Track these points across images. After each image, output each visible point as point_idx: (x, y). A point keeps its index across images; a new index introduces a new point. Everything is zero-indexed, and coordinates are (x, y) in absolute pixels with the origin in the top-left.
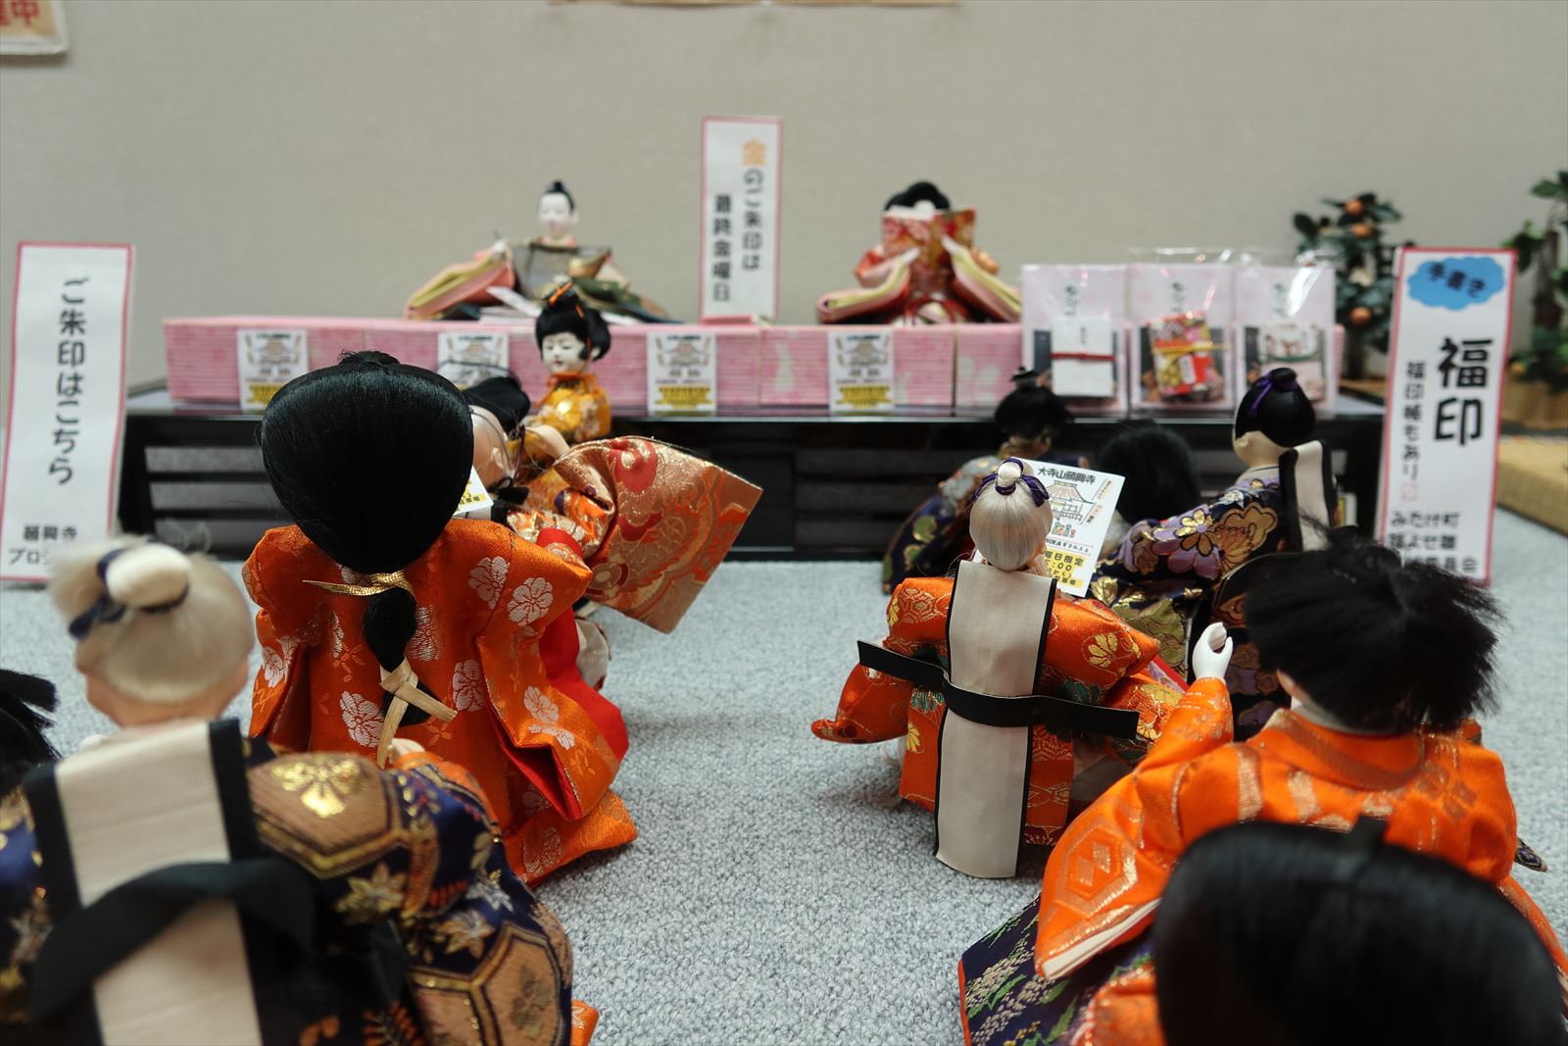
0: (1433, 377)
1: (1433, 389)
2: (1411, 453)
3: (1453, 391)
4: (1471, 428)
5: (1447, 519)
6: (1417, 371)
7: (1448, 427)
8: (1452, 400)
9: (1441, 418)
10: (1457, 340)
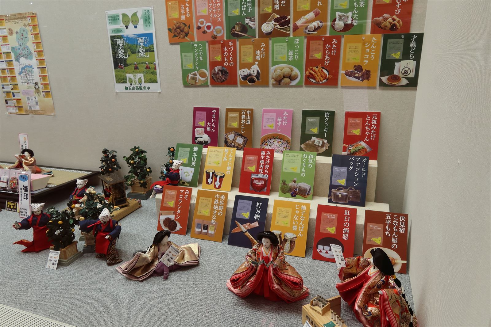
0: (23, 190)
1: (23, 193)
2: (21, 200)
3: (25, 192)
4: (27, 198)
5: (26, 209)
6: (21, 189)
7: (25, 197)
8: (25, 194)
9: (24, 196)
10: (24, 186)
